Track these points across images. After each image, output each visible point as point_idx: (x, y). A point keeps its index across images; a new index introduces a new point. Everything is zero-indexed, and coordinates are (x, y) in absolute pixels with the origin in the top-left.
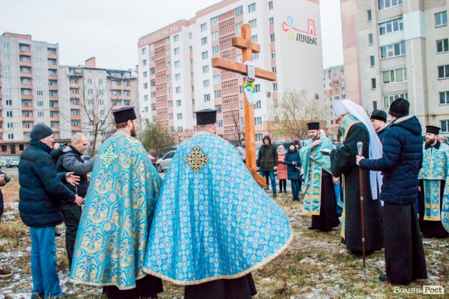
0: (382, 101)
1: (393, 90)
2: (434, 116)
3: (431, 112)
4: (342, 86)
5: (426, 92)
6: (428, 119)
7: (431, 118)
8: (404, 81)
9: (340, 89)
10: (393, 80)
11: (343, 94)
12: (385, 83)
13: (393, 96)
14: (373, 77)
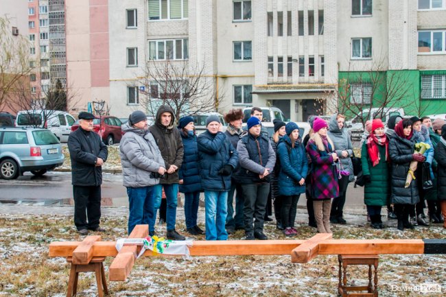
0: (145, 48)
1: (165, 31)
2: (224, 78)
3: (222, 70)
4: (41, 18)
5: (215, 40)
6: (216, 82)
7: (220, 81)
8: (183, 19)
9: (37, 22)
10: (165, 16)
11: (42, 31)
12: (151, 18)
13: (165, 41)
14: (130, 8)
